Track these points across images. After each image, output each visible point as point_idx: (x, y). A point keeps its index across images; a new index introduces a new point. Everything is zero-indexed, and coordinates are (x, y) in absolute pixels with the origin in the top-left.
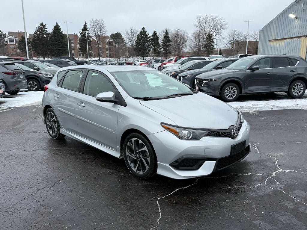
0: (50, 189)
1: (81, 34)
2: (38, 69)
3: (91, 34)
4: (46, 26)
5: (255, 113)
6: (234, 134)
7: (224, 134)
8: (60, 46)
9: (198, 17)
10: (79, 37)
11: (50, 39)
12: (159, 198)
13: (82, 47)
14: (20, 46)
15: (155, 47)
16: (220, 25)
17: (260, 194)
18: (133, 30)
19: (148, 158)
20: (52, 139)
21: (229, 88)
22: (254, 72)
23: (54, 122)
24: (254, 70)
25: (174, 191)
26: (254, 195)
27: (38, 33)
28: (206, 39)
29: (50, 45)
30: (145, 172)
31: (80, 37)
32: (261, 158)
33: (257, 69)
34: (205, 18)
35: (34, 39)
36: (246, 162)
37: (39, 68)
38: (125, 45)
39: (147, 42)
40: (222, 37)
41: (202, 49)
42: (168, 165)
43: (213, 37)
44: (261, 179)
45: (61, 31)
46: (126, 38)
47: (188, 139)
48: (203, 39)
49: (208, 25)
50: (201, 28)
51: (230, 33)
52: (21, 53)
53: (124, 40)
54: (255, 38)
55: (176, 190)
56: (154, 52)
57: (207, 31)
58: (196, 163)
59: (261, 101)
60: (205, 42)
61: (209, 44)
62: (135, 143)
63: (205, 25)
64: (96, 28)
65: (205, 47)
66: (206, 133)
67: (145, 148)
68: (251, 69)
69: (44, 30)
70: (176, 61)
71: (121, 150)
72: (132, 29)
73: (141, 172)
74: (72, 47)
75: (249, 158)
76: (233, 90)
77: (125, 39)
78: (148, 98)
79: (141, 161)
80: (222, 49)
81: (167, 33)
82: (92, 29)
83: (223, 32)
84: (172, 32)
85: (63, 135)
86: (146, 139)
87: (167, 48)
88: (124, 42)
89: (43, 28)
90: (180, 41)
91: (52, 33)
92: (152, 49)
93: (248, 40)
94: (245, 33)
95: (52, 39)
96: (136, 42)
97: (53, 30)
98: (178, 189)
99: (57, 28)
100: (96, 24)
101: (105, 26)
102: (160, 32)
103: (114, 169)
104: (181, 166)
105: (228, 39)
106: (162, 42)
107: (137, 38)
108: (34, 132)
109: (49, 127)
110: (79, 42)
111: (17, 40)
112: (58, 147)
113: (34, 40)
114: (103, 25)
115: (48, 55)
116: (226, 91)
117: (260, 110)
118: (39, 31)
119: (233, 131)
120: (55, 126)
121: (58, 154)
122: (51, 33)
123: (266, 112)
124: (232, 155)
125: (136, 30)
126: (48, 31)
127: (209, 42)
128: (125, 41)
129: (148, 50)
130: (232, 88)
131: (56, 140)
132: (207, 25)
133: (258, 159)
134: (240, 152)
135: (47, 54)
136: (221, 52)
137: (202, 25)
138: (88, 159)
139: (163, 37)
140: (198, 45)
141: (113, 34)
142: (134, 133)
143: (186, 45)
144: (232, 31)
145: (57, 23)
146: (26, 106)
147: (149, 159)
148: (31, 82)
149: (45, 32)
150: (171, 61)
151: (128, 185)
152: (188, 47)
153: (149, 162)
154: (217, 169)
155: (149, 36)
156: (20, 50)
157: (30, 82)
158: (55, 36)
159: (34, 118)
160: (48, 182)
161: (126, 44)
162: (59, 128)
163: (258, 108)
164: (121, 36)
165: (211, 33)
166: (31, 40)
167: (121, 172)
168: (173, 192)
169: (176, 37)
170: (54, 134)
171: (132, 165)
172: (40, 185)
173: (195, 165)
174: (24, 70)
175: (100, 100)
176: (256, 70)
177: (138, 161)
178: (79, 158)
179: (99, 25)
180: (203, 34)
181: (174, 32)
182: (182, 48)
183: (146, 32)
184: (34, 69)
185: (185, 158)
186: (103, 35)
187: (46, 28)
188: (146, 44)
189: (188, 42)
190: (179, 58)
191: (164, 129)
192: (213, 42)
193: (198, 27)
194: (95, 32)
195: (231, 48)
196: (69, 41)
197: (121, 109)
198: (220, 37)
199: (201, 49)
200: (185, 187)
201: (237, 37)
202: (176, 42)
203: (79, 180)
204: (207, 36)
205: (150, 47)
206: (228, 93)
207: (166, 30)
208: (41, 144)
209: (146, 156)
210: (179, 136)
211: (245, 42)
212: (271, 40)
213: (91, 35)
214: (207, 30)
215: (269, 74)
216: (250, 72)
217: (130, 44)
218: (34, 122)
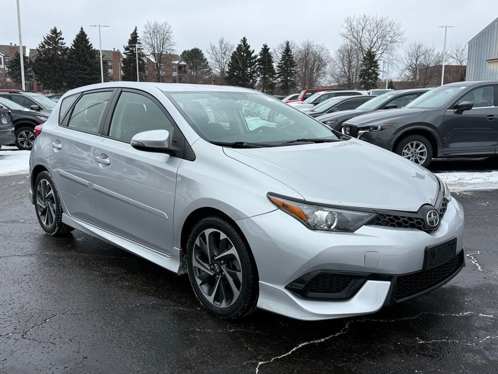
0: (23, 335)
1: (127, 49)
2: (39, 109)
3: (146, 49)
4: (61, 34)
5: (465, 193)
6: (432, 222)
7: (408, 223)
8: (87, 72)
9: (348, 20)
10: (123, 55)
11: (69, 57)
12: (260, 363)
13: (128, 74)
14: (13, 70)
15: (264, 75)
16: (391, 34)
17: (491, 358)
18: (225, 43)
19: (238, 273)
20: (46, 236)
21: (412, 145)
22: (461, 114)
23: (51, 199)
24: (463, 110)
25: (296, 348)
26: (479, 360)
27: (46, 47)
28: (363, 61)
29: (68, 69)
30: (232, 304)
31: (125, 56)
32: (487, 281)
33: (469, 107)
34: (361, 21)
35: (38, 58)
36: (453, 289)
37: (41, 107)
38: (209, 71)
39: (250, 66)
40: (394, 57)
41: (357, 79)
42: (282, 288)
43: (376, 58)
44: (490, 326)
45: (90, 44)
46: (212, 58)
47: (329, 230)
48: (358, 61)
49: (368, 34)
50: (354, 40)
51: (410, 49)
52: (14, 84)
53: (207, 63)
54: (459, 59)
55: (300, 346)
56: (263, 84)
57: (366, 46)
58: (347, 285)
59: (477, 172)
60: (362, 66)
61: (368, 70)
62: (212, 240)
63: (361, 34)
64: (156, 39)
65: (361, 76)
66: (368, 217)
67: (233, 251)
68: (456, 108)
69: (58, 41)
70: (304, 99)
71: (182, 256)
72: (221, 42)
73: (224, 305)
74: (110, 73)
75: (461, 280)
76: (420, 150)
77: (209, 60)
78: (242, 143)
79: (224, 279)
80: (393, 81)
81: (288, 50)
82: (148, 41)
83: (396, 48)
84: (298, 47)
85: (68, 226)
86: (235, 229)
87: (289, 78)
88: (206, 66)
89: (57, 37)
90: (314, 65)
91: (73, 47)
92: (259, 79)
93: (444, 64)
94: (439, 50)
95: (72, 59)
96: (229, 66)
97: (74, 41)
98: (303, 344)
99: (82, 38)
100: (155, 31)
101: (172, 35)
102: (276, 47)
103: (167, 298)
104: (313, 291)
105: (405, 61)
106: (278, 66)
107: (232, 58)
108: (13, 222)
109: (40, 212)
110: (122, 65)
111: (7, 60)
112: (55, 250)
113: (38, 60)
114: (168, 34)
115: (63, 88)
116: (406, 151)
117: (476, 189)
118: (49, 44)
119: (430, 216)
120: (53, 207)
121: (53, 265)
122: (70, 47)
123: (488, 191)
124: (428, 268)
125: (231, 43)
126: (64, 44)
127: (369, 67)
128: (209, 65)
129: (251, 81)
130: (417, 146)
131: (53, 238)
132: (366, 35)
133: (480, 283)
134: (444, 264)
135: (62, 86)
136: (392, 85)
137: (355, 35)
138: (114, 275)
139: (280, 56)
140: (347, 71)
141: (187, 50)
142: (210, 217)
143: (324, 73)
144: (415, 46)
145: (82, 29)
146: (8, 175)
147: (240, 275)
148: (24, 132)
149: (60, 45)
150: (295, 98)
151: (194, 332)
152: (329, 77)
153: (241, 281)
154: (394, 299)
155: (253, 55)
156: (12, 78)
157: (21, 133)
158: (78, 54)
159: (18, 197)
160: (21, 321)
161: (211, 69)
162: (59, 212)
163: (471, 184)
164: (203, 55)
165: (373, 50)
166: (33, 60)
167: (182, 304)
168: (294, 350)
169: (306, 57)
170: (50, 226)
171: (204, 289)
172: (3, 326)
173: (344, 288)
174: (9, 109)
175: (140, 147)
176: (465, 110)
177: (218, 279)
178: (95, 273)
179: (160, 34)
180: (357, 52)
181: (301, 47)
182: (316, 78)
183: (249, 47)
184: (32, 109)
185: (319, 272)
186: (169, 52)
187: (61, 39)
188: (249, 69)
189: (328, 67)
190: (310, 94)
191: (275, 208)
192: (376, 66)
193: (347, 38)
194: (152, 46)
195: (412, 79)
196: (103, 63)
197: (184, 167)
198: (391, 58)
199: (353, 81)
200: (320, 339)
201: (423, 57)
202: (306, 67)
203: (88, 320)
204: (365, 55)
205: (255, 74)
206: (409, 155)
207: (288, 43)
208: (22, 245)
209: (234, 268)
210: (308, 224)
211: (438, 68)
212: (491, 60)
213: (145, 51)
214: (366, 44)
215: (493, 119)
216: (453, 114)
217: (218, 70)
218: (16, 203)
